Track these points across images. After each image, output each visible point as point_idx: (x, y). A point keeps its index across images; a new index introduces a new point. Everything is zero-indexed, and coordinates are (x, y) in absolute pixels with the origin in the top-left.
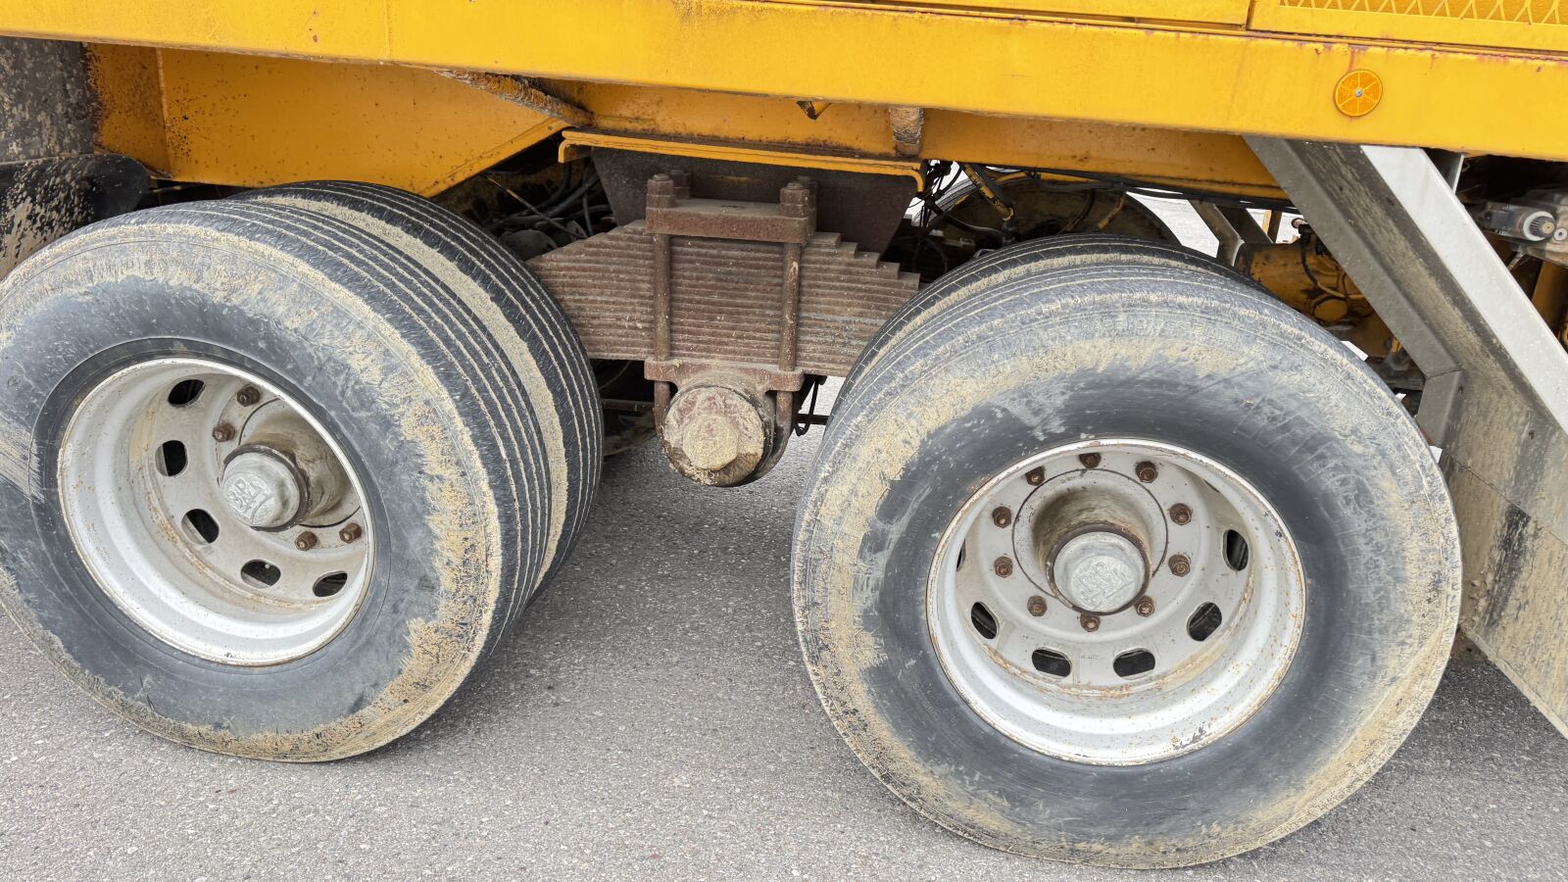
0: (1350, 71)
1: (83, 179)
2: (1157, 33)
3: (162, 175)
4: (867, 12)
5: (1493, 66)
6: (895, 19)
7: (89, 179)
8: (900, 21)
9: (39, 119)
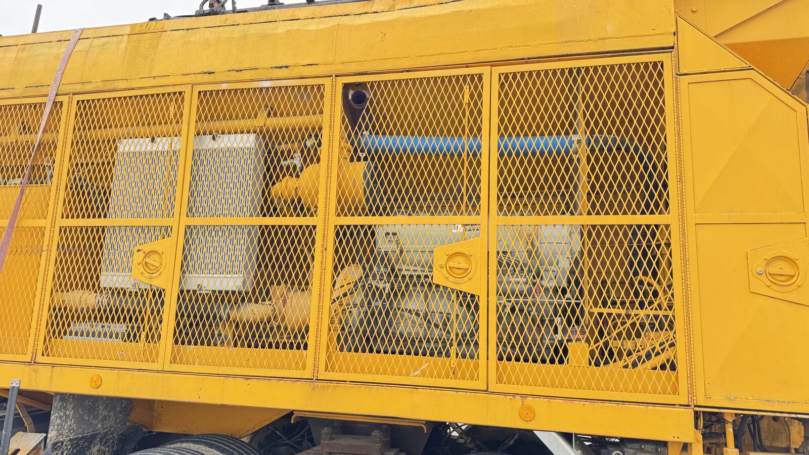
0: (523, 405)
1: (120, 434)
2: (459, 393)
3: (149, 429)
4: (369, 386)
5: (568, 404)
6: (378, 388)
7: (122, 434)
8: (379, 389)
9: (110, 414)
